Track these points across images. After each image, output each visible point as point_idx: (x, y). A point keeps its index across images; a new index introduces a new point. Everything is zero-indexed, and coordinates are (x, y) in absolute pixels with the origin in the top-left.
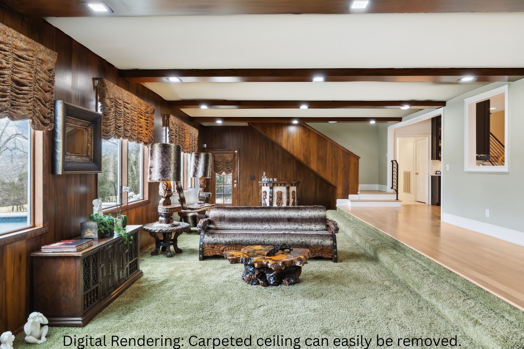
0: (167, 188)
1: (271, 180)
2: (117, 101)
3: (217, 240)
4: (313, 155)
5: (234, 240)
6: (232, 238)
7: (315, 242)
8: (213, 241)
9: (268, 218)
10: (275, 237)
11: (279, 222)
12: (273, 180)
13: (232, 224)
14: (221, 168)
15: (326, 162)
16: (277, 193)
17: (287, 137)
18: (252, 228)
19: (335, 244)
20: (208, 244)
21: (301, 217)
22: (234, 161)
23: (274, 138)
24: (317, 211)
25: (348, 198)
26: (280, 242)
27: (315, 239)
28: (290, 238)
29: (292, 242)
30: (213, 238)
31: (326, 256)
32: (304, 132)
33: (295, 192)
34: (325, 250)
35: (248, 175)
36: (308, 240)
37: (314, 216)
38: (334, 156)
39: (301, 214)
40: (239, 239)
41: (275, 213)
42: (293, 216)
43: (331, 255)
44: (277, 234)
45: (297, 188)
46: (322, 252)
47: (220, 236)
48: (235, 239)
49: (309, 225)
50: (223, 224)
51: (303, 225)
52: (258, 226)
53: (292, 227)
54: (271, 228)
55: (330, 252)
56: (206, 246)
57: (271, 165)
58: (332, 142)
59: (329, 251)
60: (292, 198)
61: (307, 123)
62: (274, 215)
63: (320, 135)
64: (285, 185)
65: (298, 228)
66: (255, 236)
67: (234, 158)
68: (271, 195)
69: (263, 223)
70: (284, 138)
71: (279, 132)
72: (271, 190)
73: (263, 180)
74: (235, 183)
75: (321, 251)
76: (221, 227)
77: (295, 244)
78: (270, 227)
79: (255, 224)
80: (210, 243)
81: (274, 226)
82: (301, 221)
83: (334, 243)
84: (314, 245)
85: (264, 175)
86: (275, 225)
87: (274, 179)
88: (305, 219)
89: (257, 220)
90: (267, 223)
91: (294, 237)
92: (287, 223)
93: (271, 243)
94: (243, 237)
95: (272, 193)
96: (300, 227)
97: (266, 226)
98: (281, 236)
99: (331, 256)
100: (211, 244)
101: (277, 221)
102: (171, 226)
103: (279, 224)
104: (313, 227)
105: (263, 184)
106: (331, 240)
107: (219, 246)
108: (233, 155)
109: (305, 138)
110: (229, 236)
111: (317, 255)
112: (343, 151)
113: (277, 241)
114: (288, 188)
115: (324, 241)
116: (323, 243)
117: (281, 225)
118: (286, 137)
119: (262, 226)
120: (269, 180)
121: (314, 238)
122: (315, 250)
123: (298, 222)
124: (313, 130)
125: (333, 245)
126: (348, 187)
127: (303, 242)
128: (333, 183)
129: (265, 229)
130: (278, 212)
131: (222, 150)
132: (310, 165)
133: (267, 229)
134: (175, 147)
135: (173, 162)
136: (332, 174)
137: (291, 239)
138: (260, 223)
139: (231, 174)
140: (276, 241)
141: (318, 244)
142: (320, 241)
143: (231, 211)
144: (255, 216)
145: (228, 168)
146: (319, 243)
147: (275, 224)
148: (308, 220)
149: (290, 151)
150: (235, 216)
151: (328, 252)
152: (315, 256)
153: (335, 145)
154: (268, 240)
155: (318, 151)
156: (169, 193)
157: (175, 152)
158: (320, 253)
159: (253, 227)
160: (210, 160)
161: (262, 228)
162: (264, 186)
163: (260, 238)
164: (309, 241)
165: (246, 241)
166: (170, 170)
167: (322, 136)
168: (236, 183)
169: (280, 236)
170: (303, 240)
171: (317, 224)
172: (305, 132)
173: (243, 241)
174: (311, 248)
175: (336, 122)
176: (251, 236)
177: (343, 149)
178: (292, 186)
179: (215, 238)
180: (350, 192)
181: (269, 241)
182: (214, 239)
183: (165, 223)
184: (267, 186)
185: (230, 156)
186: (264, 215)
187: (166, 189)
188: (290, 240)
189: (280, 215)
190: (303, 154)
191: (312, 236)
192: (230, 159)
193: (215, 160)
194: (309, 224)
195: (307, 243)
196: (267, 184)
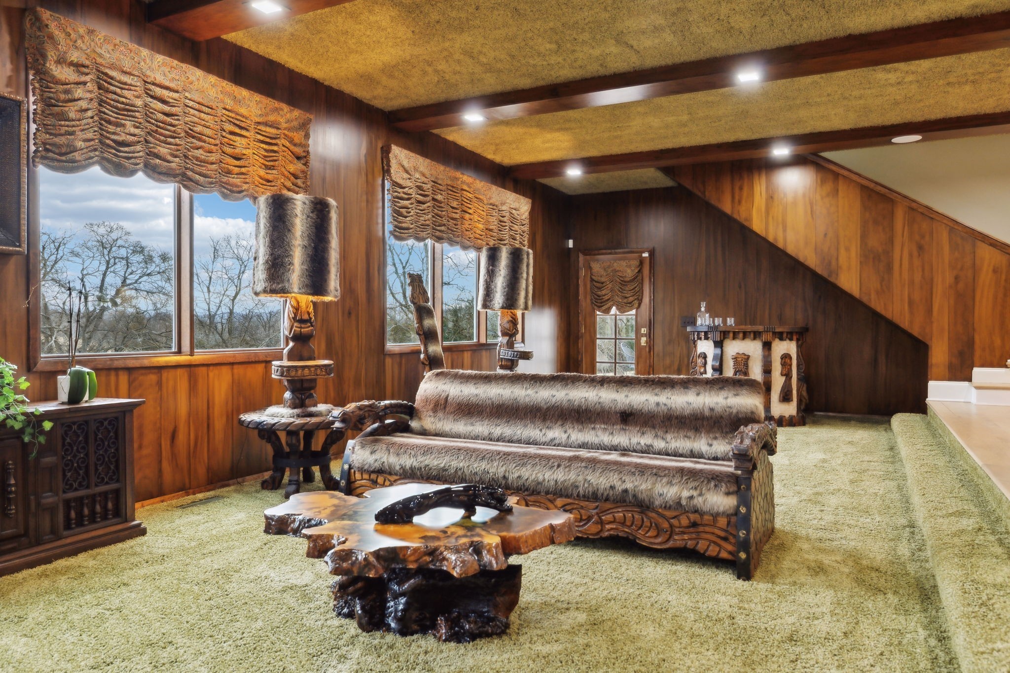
0: (295, 314)
1: (718, 321)
2: (106, 74)
3: (382, 460)
4: (848, 249)
5: (423, 465)
6: (420, 459)
7: (669, 495)
8: (372, 462)
9: (562, 410)
10: (538, 467)
11: (594, 422)
12: (725, 322)
13: (463, 422)
14: (606, 298)
15: (889, 268)
16: (735, 359)
17: (767, 200)
18: (516, 438)
19: (743, 510)
20: (362, 470)
21: (666, 411)
22: (638, 278)
23: (727, 207)
24: (724, 393)
25: (970, 379)
26: (552, 483)
27: (670, 483)
28: (586, 473)
29: (591, 489)
30: (372, 453)
31: (713, 551)
32: (819, 181)
33: (791, 358)
34: (707, 529)
35: (677, 315)
36: (643, 487)
37: (712, 410)
38: (920, 248)
39: (668, 402)
40: (436, 463)
41: (586, 395)
42: (640, 407)
43: (730, 548)
44: (548, 458)
45: (798, 347)
46: (694, 536)
47: (391, 451)
48: (427, 462)
49: (689, 438)
50: (440, 420)
51: (669, 437)
52: (532, 432)
53: (635, 440)
54: (570, 441)
55: (725, 539)
56: (356, 475)
57: (740, 287)
58: (914, 205)
59: (722, 534)
60: (782, 375)
61: (826, 154)
62: (583, 400)
63: (872, 185)
64: (756, 335)
65: (652, 446)
66: (483, 458)
67: (639, 271)
68: (718, 364)
69: (548, 423)
70: (756, 204)
71: (741, 189)
72: (718, 351)
73: (699, 322)
74: (642, 335)
75: (691, 530)
76: (434, 427)
77: (599, 495)
78: (566, 435)
79: (526, 426)
80: (366, 467)
81: (577, 435)
82: (663, 422)
83: (738, 507)
84: (667, 507)
85: (703, 309)
86: (580, 431)
87: (728, 319)
88: (677, 418)
89: (531, 411)
90: (559, 423)
91: (600, 471)
92: (618, 427)
93: (527, 484)
94: (447, 458)
95: (720, 359)
96: (659, 444)
97: (556, 433)
98: (559, 466)
99: (730, 553)
100: (370, 472)
101: (590, 419)
102: (298, 416)
103: (594, 429)
104: (701, 444)
105: (698, 335)
106: (728, 494)
107: (389, 480)
108: (637, 263)
109: (822, 198)
110: (413, 453)
111: (678, 541)
112: (951, 230)
113: (544, 480)
114: (767, 346)
115: (700, 495)
116: (699, 501)
117: (600, 433)
118: (764, 200)
119: (544, 431)
120: (714, 322)
121: (665, 480)
122: (671, 526)
123: (653, 427)
124: (846, 173)
125: (736, 512)
126: (971, 343)
127: (626, 491)
128: (916, 331)
129: (552, 443)
130: (595, 393)
131: (609, 251)
132: (837, 279)
133: (557, 442)
134: (307, 202)
135: (301, 243)
136: (911, 303)
137: (589, 478)
138: (538, 423)
139: (634, 312)
140: (541, 478)
141: (679, 503)
142: (686, 494)
143: (468, 384)
144: (527, 399)
145: (626, 298)
146: (684, 502)
147: (580, 427)
148: (688, 421)
149: (775, 239)
150: (474, 400)
151: (719, 537)
152: (670, 544)
153: (922, 214)
154: (516, 475)
155: (864, 236)
156: (304, 328)
157: (304, 217)
158: (686, 537)
159: (519, 432)
160: (525, 265)
161: (544, 439)
162: (700, 339)
163: (495, 464)
164: (646, 490)
165: (456, 471)
166: (291, 264)
167: (879, 188)
168: (645, 335)
169: (556, 464)
170: (629, 485)
171: (715, 438)
172: (823, 182)
173: (446, 470)
174: (653, 515)
175: (918, 137)
176: (472, 455)
177: (951, 224)
178: (781, 339)
179: (377, 456)
180: (977, 359)
181: (519, 477)
182: (374, 457)
183: (290, 406)
184: (706, 338)
185: (630, 267)
186: (554, 400)
187: (294, 318)
188: (585, 480)
189: (601, 400)
190: (816, 249)
191: (658, 472)
192: (629, 273)
193: (593, 277)
194: (690, 434)
195: (643, 496)
196: (706, 333)
